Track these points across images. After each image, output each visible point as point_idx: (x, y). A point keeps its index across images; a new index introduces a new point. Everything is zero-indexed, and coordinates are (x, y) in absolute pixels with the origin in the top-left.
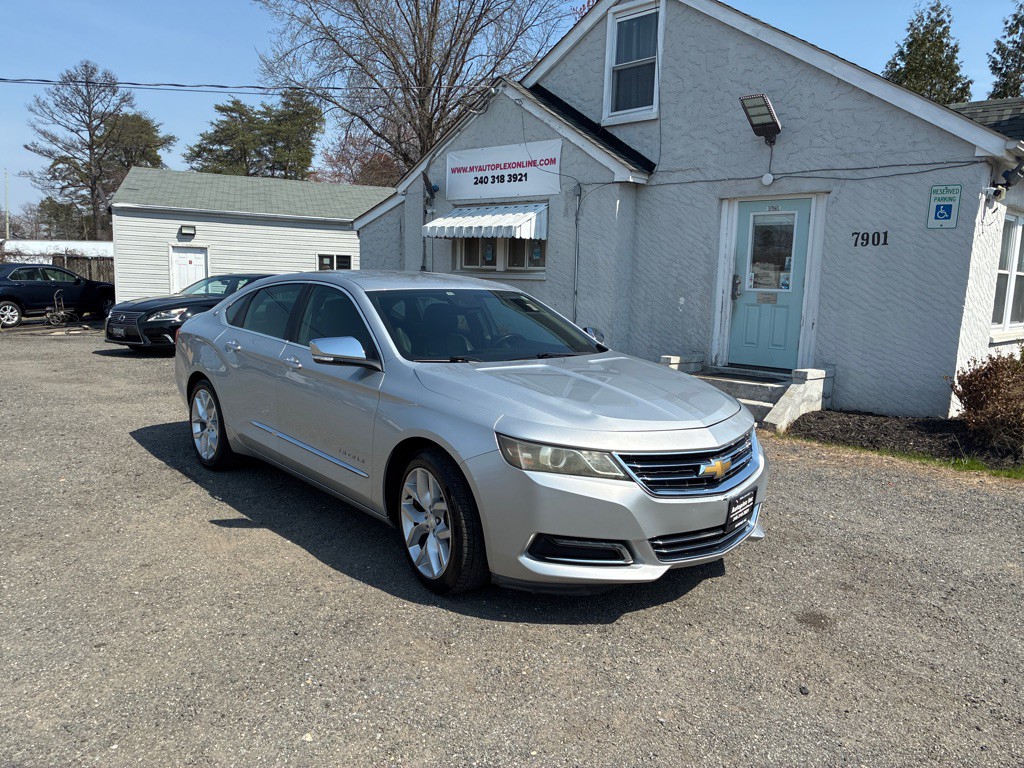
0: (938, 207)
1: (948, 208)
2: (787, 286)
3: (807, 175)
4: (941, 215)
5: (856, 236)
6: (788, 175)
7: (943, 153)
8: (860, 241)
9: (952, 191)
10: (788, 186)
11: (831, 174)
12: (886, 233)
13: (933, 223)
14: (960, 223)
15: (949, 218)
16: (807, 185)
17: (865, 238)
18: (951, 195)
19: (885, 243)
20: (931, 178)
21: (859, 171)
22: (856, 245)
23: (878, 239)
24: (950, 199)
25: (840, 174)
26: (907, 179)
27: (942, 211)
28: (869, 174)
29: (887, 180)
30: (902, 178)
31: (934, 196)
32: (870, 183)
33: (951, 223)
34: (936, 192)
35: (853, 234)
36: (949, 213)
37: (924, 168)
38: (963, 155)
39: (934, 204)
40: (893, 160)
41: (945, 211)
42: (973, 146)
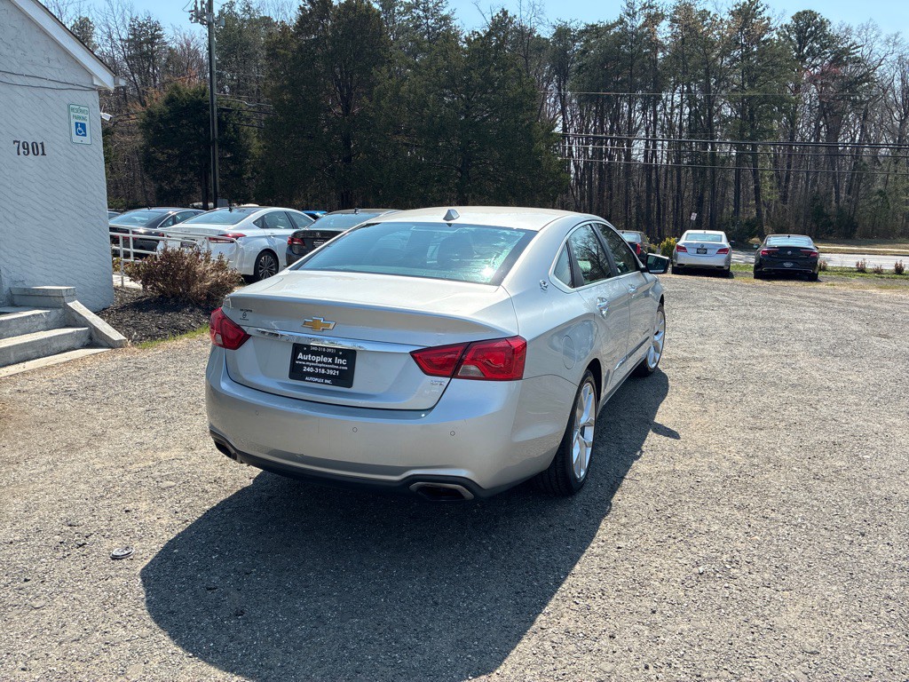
0: (77, 124)
1: (83, 126)
4: (80, 132)
5: (17, 144)
7: (71, 75)
8: (21, 150)
9: (82, 111)
12: (42, 144)
13: (77, 139)
14: (93, 140)
15: (85, 135)
17: (25, 146)
18: (84, 115)
19: (43, 154)
20: (69, 96)
21: (8, 75)
22: (19, 154)
23: (36, 149)
24: (84, 119)
26: (49, 92)
27: (80, 129)
28: (17, 80)
29: (34, 90)
30: (47, 91)
31: (72, 114)
32: (18, 89)
33: (87, 140)
34: (73, 109)
35: (14, 142)
36: (85, 131)
37: (60, 86)
38: (85, 81)
39: (73, 121)
40: (34, 71)
41: (82, 130)
42: (91, 75)
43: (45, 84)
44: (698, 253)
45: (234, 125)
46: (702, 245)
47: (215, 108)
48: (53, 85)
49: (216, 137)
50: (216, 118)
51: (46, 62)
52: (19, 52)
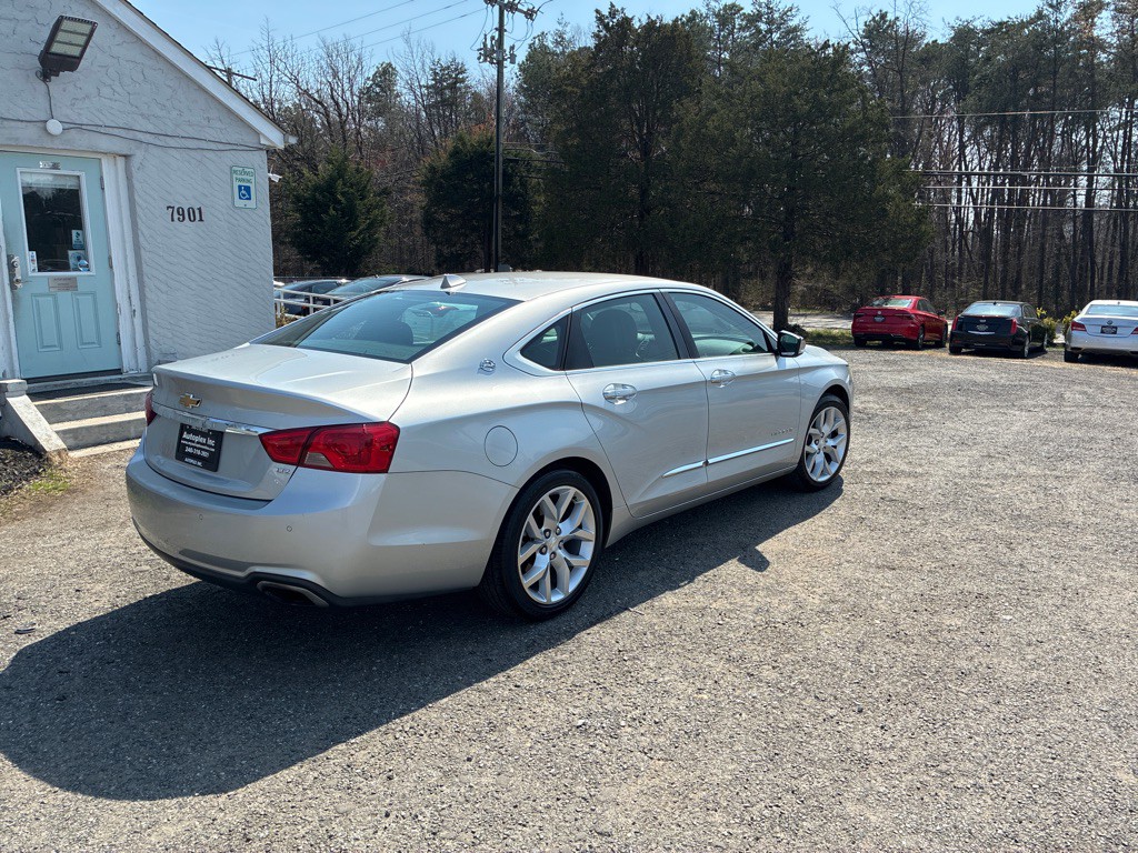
0: (240, 187)
1: (248, 189)
2: (87, 267)
3: (99, 129)
4: (244, 195)
5: (171, 210)
6: (79, 127)
7: (235, 135)
8: (176, 216)
9: (246, 173)
10: (81, 140)
11: (130, 135)
12: (200, 209)
13: (240, 203)
14: (259, 203)
15: (250, 199)
16: (104, 143)
17: (181, 212)
18: (248, 178)
19: (201, 220)
20: (230, 158)
21: (161, 137)
22: (173, 220)
23: (193, 215)
24: (249, 181)
25: (140, 136)
26: (210, 155)
27: (243, 192)
28: (172, 142)
29: (193, 153)
30: (205, 153)
31: (235, 176)
32: (174, 152)
33: (251, 204)
34: (235, 172)
35: (168, 208)
36: (249, 194)
37: (221, 147)
38: (250, 140)
39: (236, 184)
40: (192, 132)
41: (245, 192)
42: (257, 134)
43: (204, 145)
44: (1102, 332)
45: (522, 177)
46: (1110, 321)
47: (501, 159)
48: (213, 146)
49: (500, 193)
50: (501, 171)
51: (205, 123)
52: (175, 113)
